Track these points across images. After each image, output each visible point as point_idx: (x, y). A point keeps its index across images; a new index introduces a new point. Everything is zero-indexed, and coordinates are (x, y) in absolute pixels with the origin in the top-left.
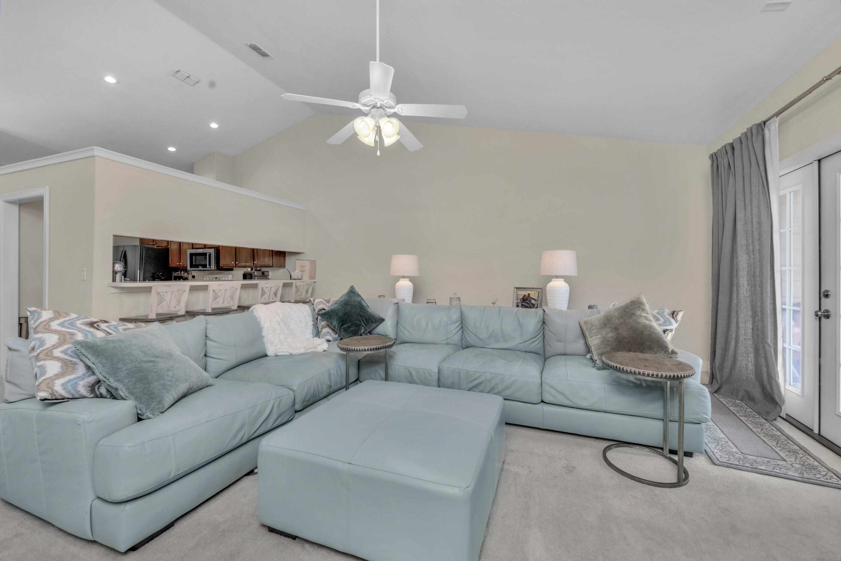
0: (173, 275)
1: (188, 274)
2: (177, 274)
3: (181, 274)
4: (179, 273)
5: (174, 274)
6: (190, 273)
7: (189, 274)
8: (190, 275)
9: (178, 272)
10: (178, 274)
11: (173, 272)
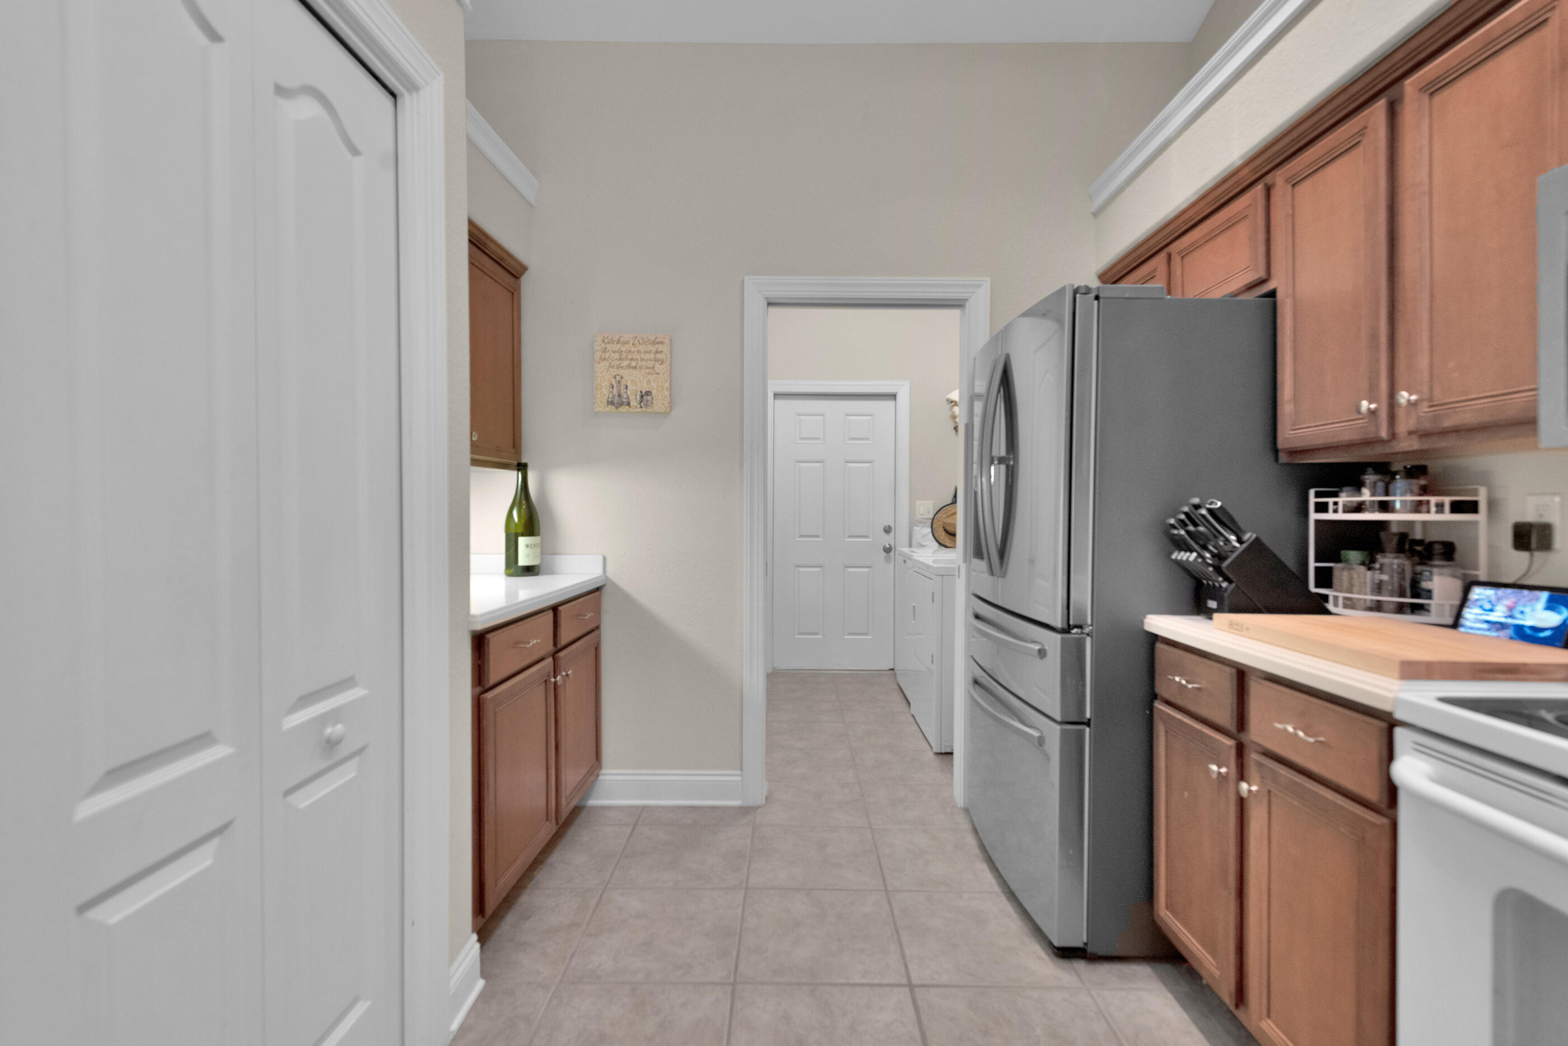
0: (1314, 516)
1: (1457, 507)
2: (1348, 510)
3: (1385, 507)
4: (1366, 495)
5: (1322, 508)
6: (1482, 499)
7: (1472, 507)
8: (1481, 517)
9: (1358, 486)
10: (1359, 508)
11: (1312, 492)
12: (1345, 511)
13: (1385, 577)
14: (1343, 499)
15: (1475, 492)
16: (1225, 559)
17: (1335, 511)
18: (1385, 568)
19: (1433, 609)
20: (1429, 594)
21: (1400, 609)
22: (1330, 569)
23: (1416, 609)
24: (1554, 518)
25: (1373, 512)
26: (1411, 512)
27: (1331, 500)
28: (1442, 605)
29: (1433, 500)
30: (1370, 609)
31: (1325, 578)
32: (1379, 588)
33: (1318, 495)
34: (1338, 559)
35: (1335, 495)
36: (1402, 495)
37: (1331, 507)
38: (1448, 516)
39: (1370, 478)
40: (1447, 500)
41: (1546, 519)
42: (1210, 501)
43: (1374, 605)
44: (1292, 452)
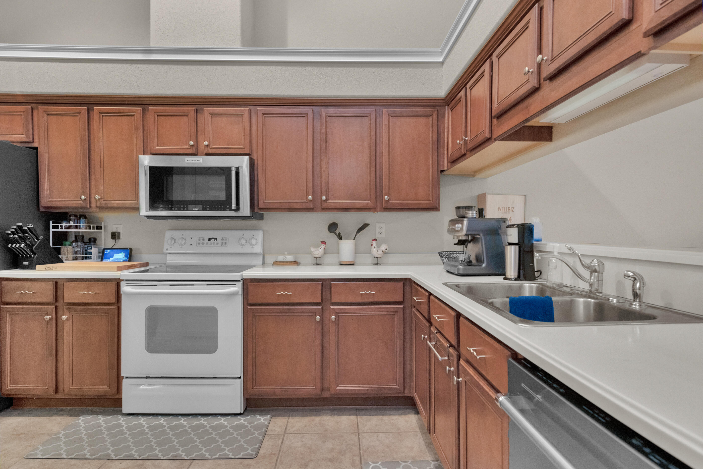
0: (51, 230)
1: (98, 228)
3: (77, 227)
4: (72, 223)
5: (55, 227)
6: (103, 225)
7: (100, 228)
8: (102, 230)
9: (68, 221)
10: (69, 227)
11: (51, 222)
12: (65, 229)
13: (79, 249)
14: (64, 224)
15: (101, 223)
16: (33, 246)
17: (62, 228)
18: (79, 247)
19: (92, 257)
20: (91, 253)
21: (83, 259)
22: (60, 247)
23: (87, 258)
24: (120, 230)
25: (74, 229)
26: (85, 229)
27: (59, 225)
28: (94, 256)
29: (92, 226)
30: (73, 260)
31: (58, 251)
32: (76, 253)
33: (53, 223)
34: (62, 245)
35: (60, 223)
36: (84, 224)
37: (60, 227)
38: (95, 230)
39: (73, 218)
40: (95, 225)
41: (118, 231)
42: (28, 225)
43: (74, 258)
44: (45, 208)
